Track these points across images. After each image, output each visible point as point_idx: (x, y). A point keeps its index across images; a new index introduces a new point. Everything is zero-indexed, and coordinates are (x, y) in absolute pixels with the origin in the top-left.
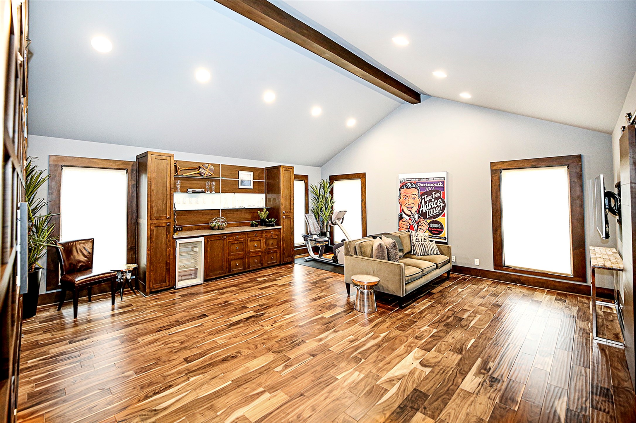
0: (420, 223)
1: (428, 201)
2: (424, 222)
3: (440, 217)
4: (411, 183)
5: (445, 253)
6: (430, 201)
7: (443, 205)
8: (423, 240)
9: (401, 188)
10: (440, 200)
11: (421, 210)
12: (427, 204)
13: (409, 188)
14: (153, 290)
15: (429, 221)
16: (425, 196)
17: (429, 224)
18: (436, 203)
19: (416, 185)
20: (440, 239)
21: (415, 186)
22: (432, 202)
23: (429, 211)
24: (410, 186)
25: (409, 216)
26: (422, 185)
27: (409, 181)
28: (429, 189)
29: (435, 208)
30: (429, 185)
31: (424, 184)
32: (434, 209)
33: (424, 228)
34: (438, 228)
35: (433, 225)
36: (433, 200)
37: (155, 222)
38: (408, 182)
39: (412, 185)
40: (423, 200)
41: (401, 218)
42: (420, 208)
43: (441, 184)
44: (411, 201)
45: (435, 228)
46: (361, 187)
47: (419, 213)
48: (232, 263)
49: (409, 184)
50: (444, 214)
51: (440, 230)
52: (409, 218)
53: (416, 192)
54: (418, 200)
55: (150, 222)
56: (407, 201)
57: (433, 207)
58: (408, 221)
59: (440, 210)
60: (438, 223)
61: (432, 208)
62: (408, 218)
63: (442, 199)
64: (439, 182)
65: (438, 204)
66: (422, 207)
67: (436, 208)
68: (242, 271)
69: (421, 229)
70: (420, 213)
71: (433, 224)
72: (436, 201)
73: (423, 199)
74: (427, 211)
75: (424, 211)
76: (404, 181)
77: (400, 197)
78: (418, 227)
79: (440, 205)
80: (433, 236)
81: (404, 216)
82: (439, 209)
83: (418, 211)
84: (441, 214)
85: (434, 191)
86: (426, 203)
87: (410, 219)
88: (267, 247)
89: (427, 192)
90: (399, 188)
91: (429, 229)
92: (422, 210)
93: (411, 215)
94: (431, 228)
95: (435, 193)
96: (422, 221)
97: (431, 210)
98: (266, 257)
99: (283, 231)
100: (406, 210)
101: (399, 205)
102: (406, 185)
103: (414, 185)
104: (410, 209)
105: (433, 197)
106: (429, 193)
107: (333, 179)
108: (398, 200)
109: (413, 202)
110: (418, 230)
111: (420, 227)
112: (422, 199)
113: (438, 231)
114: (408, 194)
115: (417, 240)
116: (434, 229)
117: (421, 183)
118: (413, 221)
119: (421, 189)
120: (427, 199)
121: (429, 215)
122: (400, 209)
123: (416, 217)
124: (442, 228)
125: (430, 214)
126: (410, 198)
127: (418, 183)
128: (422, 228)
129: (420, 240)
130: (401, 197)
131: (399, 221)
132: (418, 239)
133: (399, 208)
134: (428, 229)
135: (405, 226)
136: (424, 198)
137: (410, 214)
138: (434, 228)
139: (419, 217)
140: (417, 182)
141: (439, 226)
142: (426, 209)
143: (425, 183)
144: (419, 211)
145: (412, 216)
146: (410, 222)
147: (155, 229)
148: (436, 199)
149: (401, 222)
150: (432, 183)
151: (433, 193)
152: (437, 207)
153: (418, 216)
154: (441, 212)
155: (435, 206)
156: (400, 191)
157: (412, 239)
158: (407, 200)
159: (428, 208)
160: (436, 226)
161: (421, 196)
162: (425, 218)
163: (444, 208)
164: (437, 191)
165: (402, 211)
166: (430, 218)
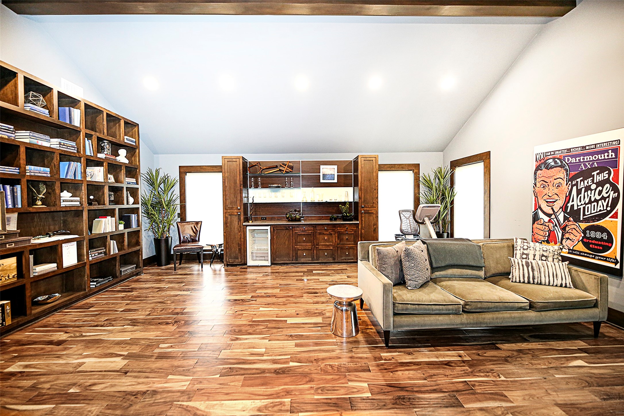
0: (567, 229)
1: (583, 189)
2: (575, 227)
3: (607, 218)
4: (554, 159)
5: (589, 288)
6: (588, 188)
7: (612, 195)
8: (537, 257)
9: (538, 168)
10: (608, 185)
11: (569, 205)
12: (582, 195)
13: (552, 167)
14: (228, 263)
15: (584, 225)
16: (579, 180)
17: (584, 232)
18: (600, 193)
19: (561, 162)
20: (606, 260)
21: (560, 164)
22: (591, 190)
23: (584, 208)
24: (553, 164)
25: (549, 215)
26: (573, 160)
27: (551, 156)
28: (585, 166)
29: (596, 201)
30: (587, 158)
31: (577, 159)
32: (596, 204)
33: (574, 238)
34: (602, 239)
35: (593, 234)
36: (593, 187)
37: (229, 211)
38: (549, 157)
39: (556, 162)
40: (575, 188)
41: (535, 218)
42: (568, 202)
43: (612, 155)
44: (552, 191)
45: (595, 239)
46: (484, 173)
47: (565, 212)
48: (299, 252)
49: (551, 161)
50: (616, 213)
51: (607, 244)
52: (549, 218)
53: (562, 174)
54: (565, 188)
55: (225, 211)
56: (546, 191)
57: (593, 200)
58: (547, 224)
59: (607, 206)
60: (602, 229)
61: (590, 202)
62: (546, 219)
63: (612, 184)
64: (607, 151)
65: (604, 194)
66: (573, 201)
67: (600, 202)
68: (310, 261)
69: (568, 239)
70: (568, 211)
71: (593, 232)
72: (600, 188)
73: (574, 185)
74: (582, 207)
75: (575, 208)
76: (542, 157)
77: (535, 185)
78: (563, 235)
79: (609, 197)
80: (590, 254)
81: (541, 215)
82: (605, 204)
83: (564, 208)
84: (609, 212)
85: (595, 169)
86: (579, 192)
87: (550, 221)
88: (340, 241)
89: (582, 172)
90: (534, 168)
91: (585, 240)
92: (572, 206)
93: (551, 215)
94: (588, 238)
95: (598, 174)
96: (572, 225)
97: (589, 205)
98: (339, 251)
99: (362, 227)
100: (544, 206)
101: (534, 197)
102: (545, 163)
103: (558, 161)
104: (551, 204)
105: (593, 180)
106: (586, 174)
107: (455, 164)
108: (533, 189)
109: (556, 191)
110: (564, 240)
111: (567, 236)
112: (572, 186)
113: (600, 245)
114: (549, 177)
115: (524, 256)
116: (593, 242)
117: (572, 156)
118: (556, 225)
119: (573, 166)
120: (582, 185)
121: (584, 215)
122: (535, 204)
123: (561, 217)
124: (610, 240)
125: (586, 213)
126: (551, 185)
127: (566, 158)
128: (572, 237)
129: (531, 257)
130: (537, 183)
131: (533, 223)
132: (527, 255)
133: (534, 202)
134: (582, 240)
135: (541, 233)
136: (576, 185)
137: (552, 212)
138: (593, 239)
139: (565, 219)
140: (564, 157)
141: (605, 236)
142: (579, 204)
143: (579, 155)
144: (567, 207)
145: (553, 216)
146: (551, 225)
147: (229, 216)
148: (601, 184)
149: (536, 225)
150: (592, 154)
151: (595, 173)
152: (601, 199)
153: (564, 216)
154: (609, 209)
155: (598, 198)
156: (535, 173)
157: (515, 252)
158: (547, 189)
159: (583, 202)
160: (598, 235)
161: (571, 179)
162: (577, 220)
163: (615, 202)
164: (602, 169)
165: (538, 207)
166: (586, 220)
